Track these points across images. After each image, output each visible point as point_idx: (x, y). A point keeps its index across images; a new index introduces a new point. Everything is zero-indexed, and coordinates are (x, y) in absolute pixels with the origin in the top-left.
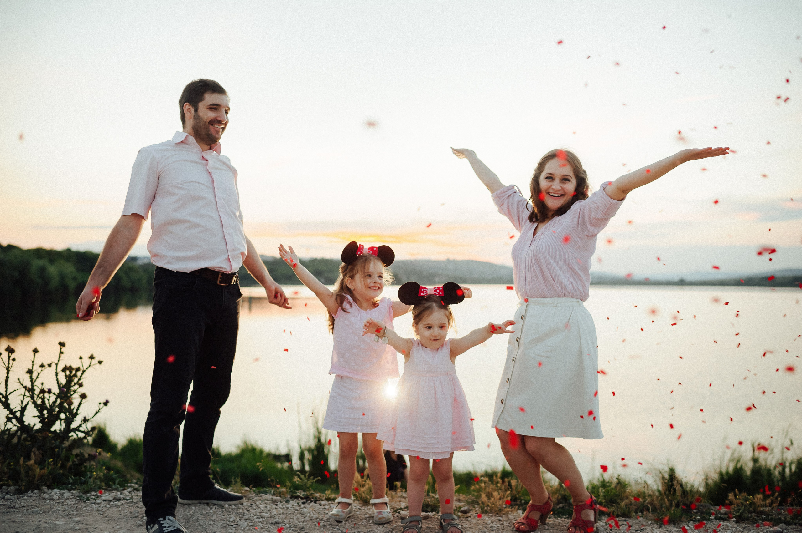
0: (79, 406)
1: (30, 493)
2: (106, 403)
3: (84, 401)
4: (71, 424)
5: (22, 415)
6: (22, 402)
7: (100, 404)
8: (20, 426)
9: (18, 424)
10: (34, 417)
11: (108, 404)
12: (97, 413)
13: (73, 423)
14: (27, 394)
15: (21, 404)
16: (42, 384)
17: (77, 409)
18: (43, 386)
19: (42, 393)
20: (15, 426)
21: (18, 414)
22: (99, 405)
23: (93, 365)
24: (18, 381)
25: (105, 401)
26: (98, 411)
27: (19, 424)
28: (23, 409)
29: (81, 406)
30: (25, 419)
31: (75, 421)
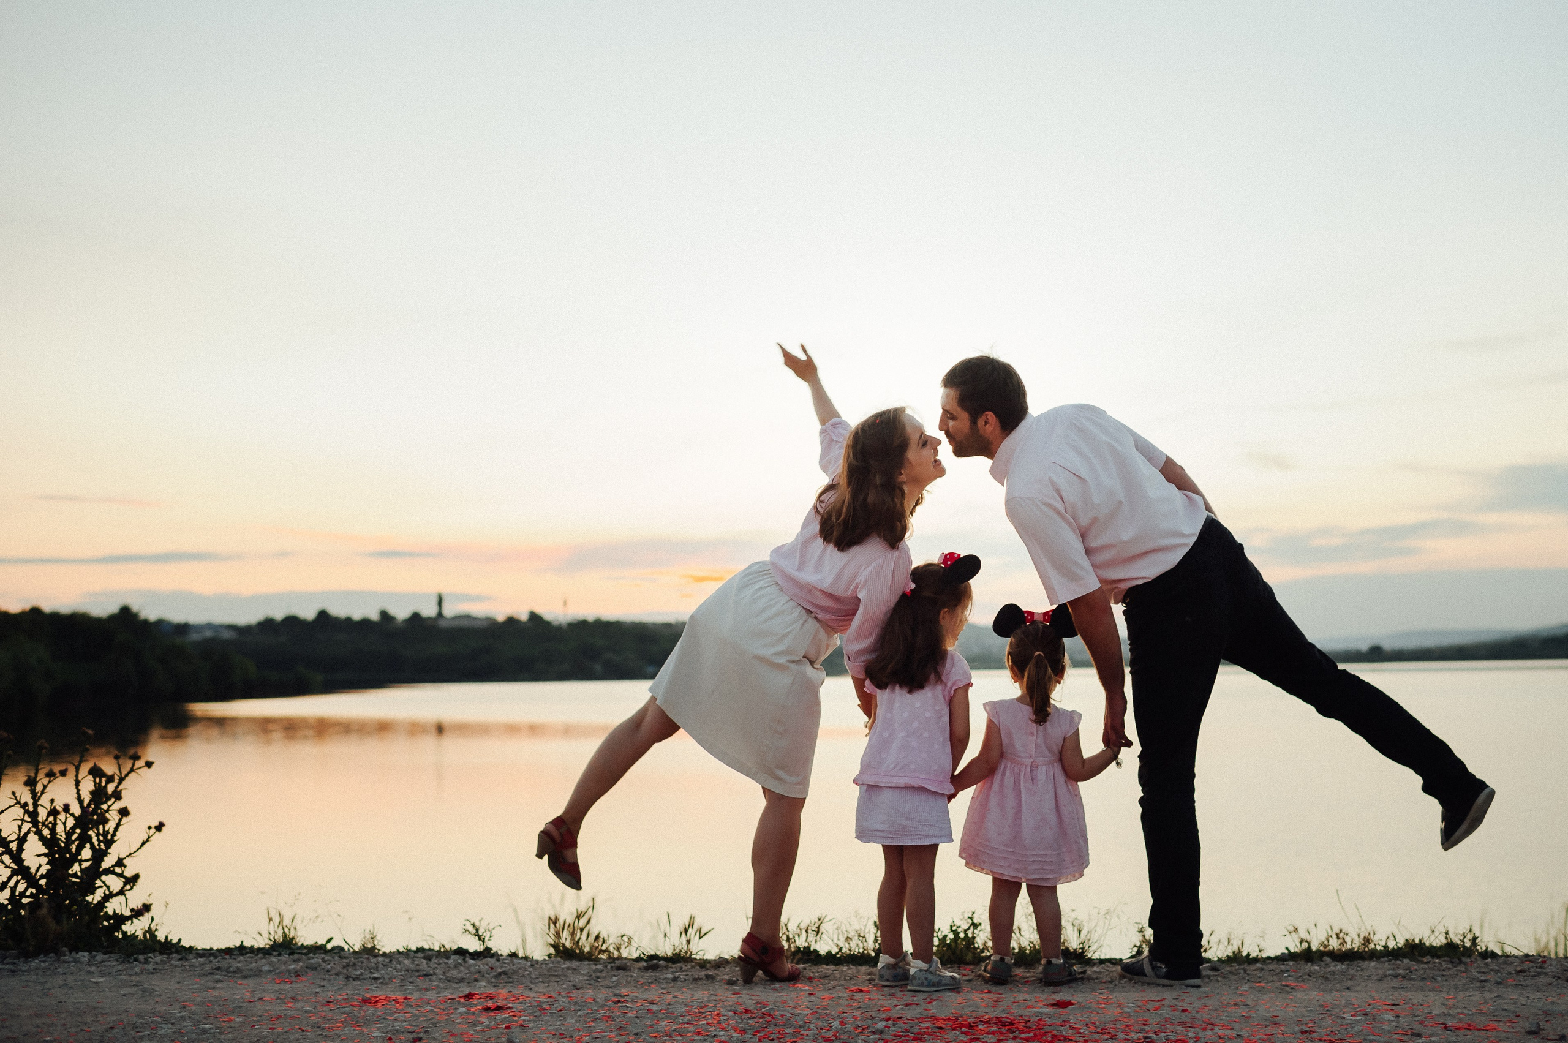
0: (116, 829)
1: (42, 958)
2: (159, 827)
3: (125, 820)
4: (103, 860)
5: (20, 849)
6: (20, 827)
7: (150, 828)
8: (16, 867)
9: (13, 865)
10: (38, 856)
11: (163, 828)
12: (144, 843)
13: (105, 858)
14: (27, 818)
15: (17, 832)
16: (52, 801)
17: (114, 835)
18: (54, 805)
19: (51, 815)
20: (9, 867)
21: (14, 846)
22: (148, 830)
23: (137, 769)
24: (13, 797)
25: (157, 824)
26: (147, 840)
27: (16, 865)
28: (22, 840)
29: (120, 828)
30: (24, 856)
31: (108, 855)
